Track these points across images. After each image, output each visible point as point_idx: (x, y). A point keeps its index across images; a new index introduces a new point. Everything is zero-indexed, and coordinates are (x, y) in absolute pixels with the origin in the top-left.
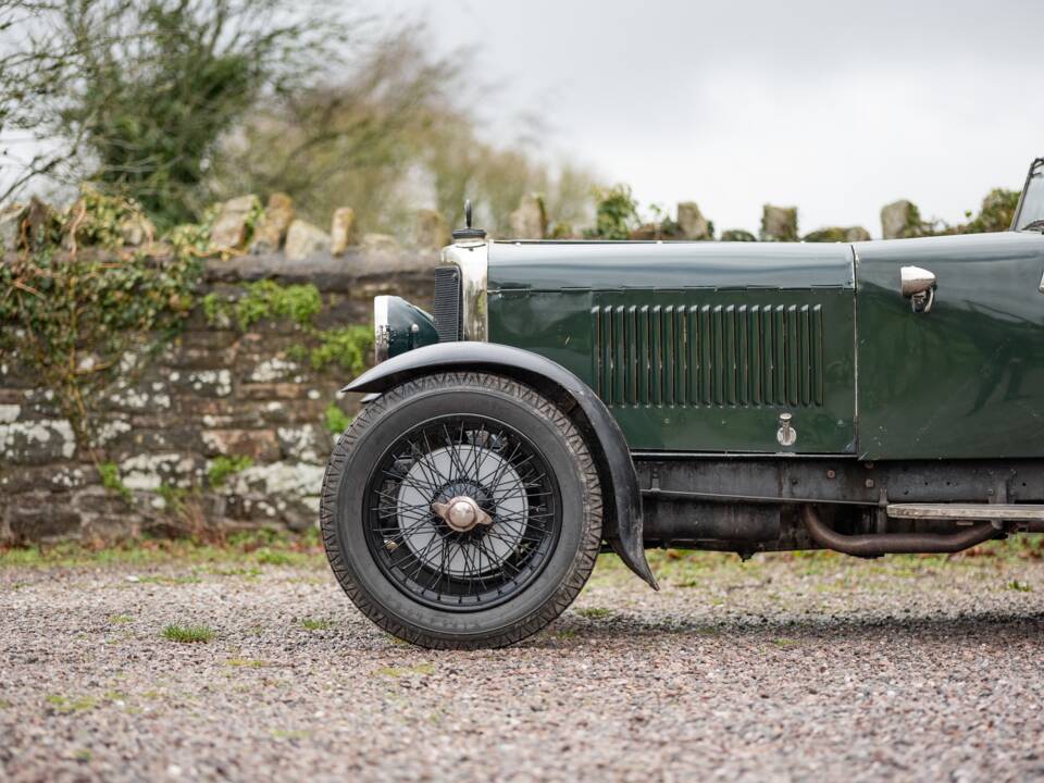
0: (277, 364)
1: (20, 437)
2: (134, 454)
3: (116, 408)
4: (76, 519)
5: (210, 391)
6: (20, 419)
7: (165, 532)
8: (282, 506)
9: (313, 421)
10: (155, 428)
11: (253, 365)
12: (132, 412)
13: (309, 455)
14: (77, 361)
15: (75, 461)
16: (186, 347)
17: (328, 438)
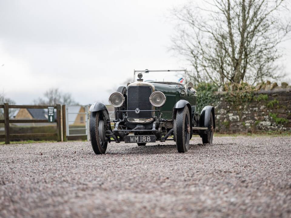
0: (263, 106)
1: (233, 118)
2: (247, 120)
3: (244, 114)
4: (240, 130)
5: (255, 111)
6: (233, 115)
7: (250, 132)
8: (265, 127)
9: (268, 115)
10: (249, 116)
11: (260, 107)
12: (246, 114)
13: (268, 120)
14: (239, 107)
15: (240, 121)
16: (252, 104)
17: (270, 117)
